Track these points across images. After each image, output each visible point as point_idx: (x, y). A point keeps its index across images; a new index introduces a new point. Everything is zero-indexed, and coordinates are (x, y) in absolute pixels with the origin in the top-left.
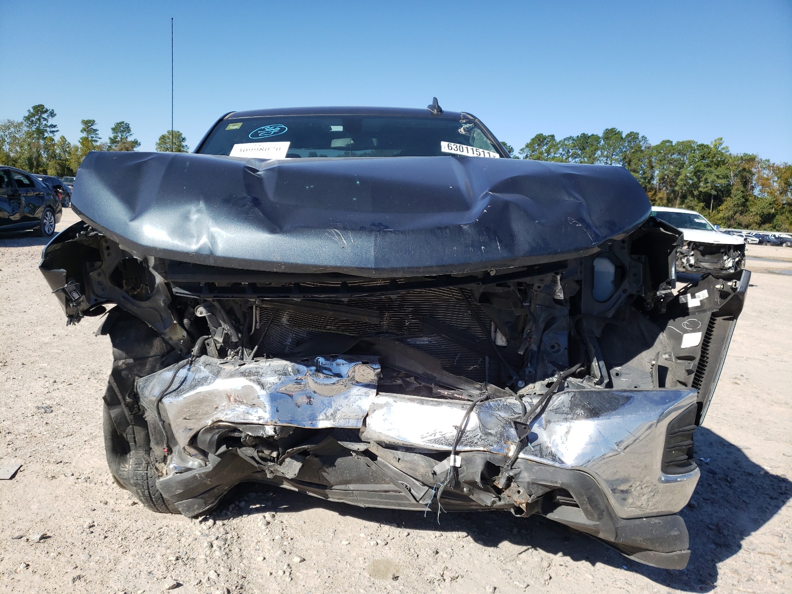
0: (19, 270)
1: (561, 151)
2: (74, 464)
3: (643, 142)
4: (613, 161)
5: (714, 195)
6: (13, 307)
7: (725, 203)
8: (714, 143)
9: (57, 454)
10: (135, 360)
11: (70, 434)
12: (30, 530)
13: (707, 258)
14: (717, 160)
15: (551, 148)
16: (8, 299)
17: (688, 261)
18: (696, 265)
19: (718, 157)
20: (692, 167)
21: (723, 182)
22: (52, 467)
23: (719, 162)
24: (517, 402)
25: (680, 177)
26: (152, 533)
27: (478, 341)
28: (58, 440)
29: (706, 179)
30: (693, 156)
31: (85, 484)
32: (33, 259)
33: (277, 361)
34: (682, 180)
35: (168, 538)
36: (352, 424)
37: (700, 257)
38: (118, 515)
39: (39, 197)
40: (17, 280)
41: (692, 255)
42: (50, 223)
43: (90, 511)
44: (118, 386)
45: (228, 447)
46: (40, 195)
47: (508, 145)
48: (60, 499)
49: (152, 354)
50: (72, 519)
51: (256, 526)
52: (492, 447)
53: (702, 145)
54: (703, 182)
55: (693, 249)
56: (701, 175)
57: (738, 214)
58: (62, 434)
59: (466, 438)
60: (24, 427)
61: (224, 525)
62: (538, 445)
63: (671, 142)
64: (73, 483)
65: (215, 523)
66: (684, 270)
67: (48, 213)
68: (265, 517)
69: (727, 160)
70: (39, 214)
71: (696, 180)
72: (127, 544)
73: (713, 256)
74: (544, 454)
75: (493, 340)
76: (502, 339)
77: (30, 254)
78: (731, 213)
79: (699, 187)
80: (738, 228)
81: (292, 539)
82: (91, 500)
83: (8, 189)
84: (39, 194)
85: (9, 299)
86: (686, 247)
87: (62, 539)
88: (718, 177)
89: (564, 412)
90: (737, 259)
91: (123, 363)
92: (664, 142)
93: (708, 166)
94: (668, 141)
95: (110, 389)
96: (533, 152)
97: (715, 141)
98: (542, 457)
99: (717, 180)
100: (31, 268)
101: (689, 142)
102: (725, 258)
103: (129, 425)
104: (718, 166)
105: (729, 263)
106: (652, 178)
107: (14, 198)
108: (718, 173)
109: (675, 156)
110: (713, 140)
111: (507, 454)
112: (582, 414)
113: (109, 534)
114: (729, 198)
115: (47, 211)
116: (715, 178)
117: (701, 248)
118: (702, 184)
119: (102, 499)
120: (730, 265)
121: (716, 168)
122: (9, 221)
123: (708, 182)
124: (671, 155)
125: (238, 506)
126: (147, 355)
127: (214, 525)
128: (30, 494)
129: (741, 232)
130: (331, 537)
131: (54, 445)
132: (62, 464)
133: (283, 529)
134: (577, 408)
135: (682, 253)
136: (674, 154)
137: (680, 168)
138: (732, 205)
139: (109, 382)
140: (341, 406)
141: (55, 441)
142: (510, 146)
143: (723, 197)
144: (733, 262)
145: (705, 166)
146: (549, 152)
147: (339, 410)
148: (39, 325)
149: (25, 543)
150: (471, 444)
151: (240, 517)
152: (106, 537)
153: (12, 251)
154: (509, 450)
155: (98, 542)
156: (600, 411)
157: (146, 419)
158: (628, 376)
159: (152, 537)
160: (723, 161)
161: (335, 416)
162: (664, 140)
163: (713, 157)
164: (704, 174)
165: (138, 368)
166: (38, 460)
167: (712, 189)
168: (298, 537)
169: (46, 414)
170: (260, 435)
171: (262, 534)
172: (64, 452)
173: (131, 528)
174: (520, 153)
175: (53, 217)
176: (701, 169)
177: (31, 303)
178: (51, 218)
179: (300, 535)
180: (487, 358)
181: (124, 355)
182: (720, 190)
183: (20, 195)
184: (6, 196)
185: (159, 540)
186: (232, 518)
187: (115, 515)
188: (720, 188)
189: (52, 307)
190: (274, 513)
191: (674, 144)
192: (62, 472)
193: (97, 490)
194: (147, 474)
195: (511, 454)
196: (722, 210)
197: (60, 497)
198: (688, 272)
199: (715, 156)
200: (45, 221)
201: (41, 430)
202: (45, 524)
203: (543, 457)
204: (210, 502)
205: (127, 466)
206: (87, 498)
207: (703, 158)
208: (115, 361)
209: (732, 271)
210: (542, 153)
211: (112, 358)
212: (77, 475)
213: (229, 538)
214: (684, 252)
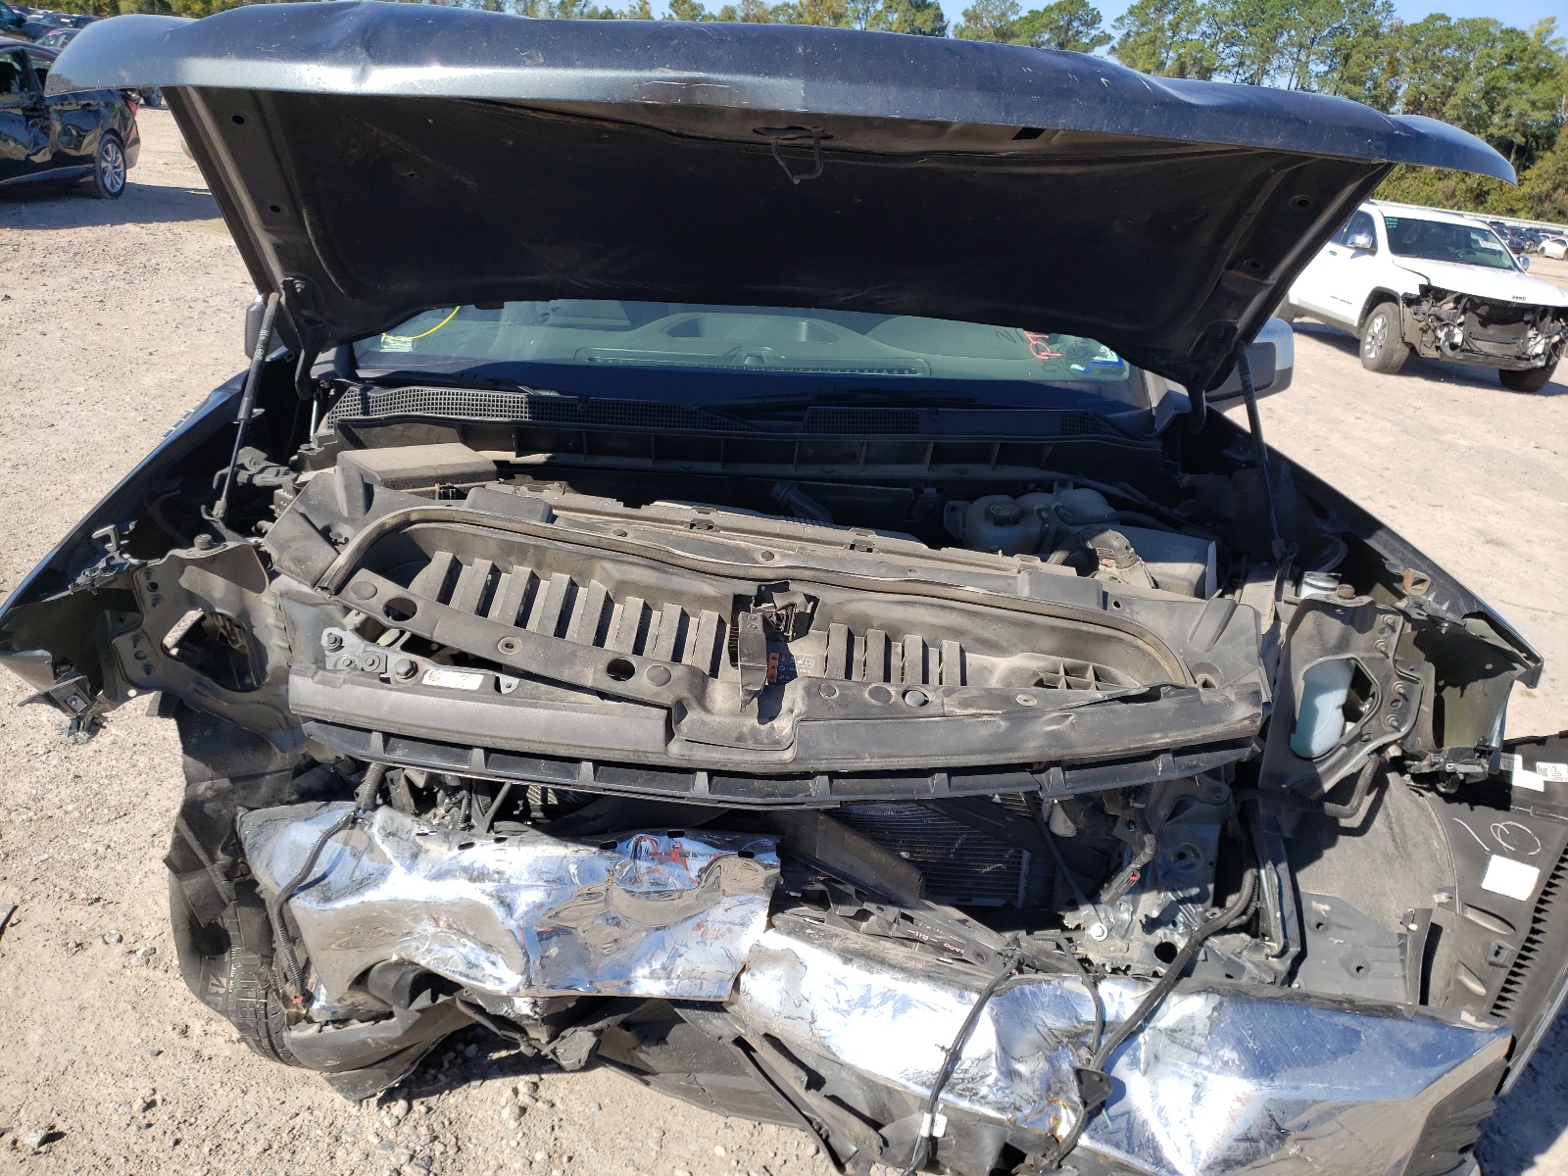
0: (46, 298)
1: (1204, 27)
2: (124, 906)
3: (1384, 14)
4: (1312, 57)
5: (1519, 146)
6: (27, 411)
7: (1539, 163)
8: (1536, 28)
9: (91, 871)
10: (233, 780)
11: (122, 813)
12: (22, 1111)
13: (1492, 330)
14: (1537, 66)
15: (1181, 19)
16: (18, 386)
17: (1449, 335)
18: (1465, 346)
19: (1542, 61)
20: (1481, 78)
21: (1543, 117)
22: (77, 913)
23: (1543, 70)
24: (1087, 992)
25: (1453, 100)
26: (277, 1131)
27: (1009, 819)
28: (98, 831)
29: (1508, 109)
30: (1489, 56)
31: (145, 972)
32: (78, 265)
33: (544, 847)
34: (1454, 107)
35: (308, 1149)
36: (708, 992)
37: (1477, 329)
38: (208, 1071)
39: (90, 111)
40: (40, 329)
41: (1461, 324)
42: (115, 167)
43: (147, 1056)
44: (198, 838)
45: (434, 998)
46: (91, 108)
47: (1091, 6)
48: (88, 1014)
49: (272, 768)
50: (109, 1079)
51: (496, 1117)
52: (1019, 1114)
53: (1512, 31)
54: (1500, 115)
55: (1464, 312)
56: (1499, 99)
57: (1561, 191)
58: (106, 811)
59: (961, 1076)
60: (26, 788)
61: (429, 1109)
62: (1123, 1115)
63: (1449, 20)
64: (120, 967)
65: (410, 1108)
66: (1436, 354)
67: (109, 146)
68: (516, 1091)
69: (1558, 69)
70: (90, 145)
71: (1485, 108)
72: (221, 1166)
73: (1504, 327)
74: (1136, 1142)
75: (1045, 820)
76: (1065, 823)
77: (72, 251)
78: (1549, 185)
79: (1488, 127)
80: (1557, 221)
81: (570, 1159)
82: (153, 1022)
83: (23, 94)
84: (89, 105)
85: (21, 385)
86: (1451, 305)
87: (85, 1141)
88: (1533, 104)
89: (1193, 1045)
90: (1556, 338)
91: (207, 789)
92: (1433, 18)
93: (1518, 78)
94: (1443, 17)
95: (179, 843)
96: (1143, 25)
97: (1541, 23)
98: (1130, 1151)
99: (1530, 112)
100: (71, 294)
101: (1487, 21)
102: (1531, 333)
103: (224, 906)
104: (1538, 81)
105: (1537, 346)
106: (1392, 98)
107: (35, 114)
108: (1533, 97)
109: (1449, 51)
110: (1536, 21)
111: (1053, 1130)
112: (1233, 1061)
113: (185, 1134)
114: (1549, 154)
115: (109, 141)
116: (1527, 107)
117: (1483, 310)
118: (1496, 119)
119: (178, 1020)
120: (1539, 349)
121: (1532, 86)
122: (26, 166)
123: (1510, 116)
124: (1441, 50)
125: (462, 1053)
126: (261, 771)
127: (407, 1114)
128: (28, 995)
129: (1561, 233)
130: (654, 1154)
131: (86, 845)
132: (98, 905)
133: (553, 1129)
134: (1223, 1040)
135: (1439, 319)
136: (1448, 46)
137: (1456, 80)
138: (1552, 170)
139: (176, 829)
140: (686, 945)
141: (91, 831)
142: (1094, 9)
143: (1537, 149)
144: (1546, 344)
145: (1510, 78)
146: (1177, 27)
147: (680, 956)
148: (78, 469)
149: (8, 1153)
150: (972, 1094)
151: (465, 1086)
152: (177, 1142)
153: (35, 239)
154: (1058, 1119)
155: (161, 1155)
156: (1277, 1061)
157: (262, 896)
158: (1345, 933)
159: (275, 1146)
160: (1551, 70)
161: (671, 971)
162: (1434, 13)
163: (1531, 60)
164: (1505, 97)
165: (242, 793)
166: (51, 892)
167: (1516, 130)
168: (584, 1152)
169: (76, 746)
170: (502, 1013)
171: (508, 1144)
172: (106, 866)
173: (232, 1112)
174: (1114, 27)
175: (119, 155)
176: (1499, 85)
177: (66, 398)
178: (117, 158)
179: (589, 1144)
180: (1026, 855)
181: (209, 772)
182: (1534, 135)
183: (47, 107)
184: (19, 112)
185: (288, 1156)
186: (447, 1092)
187: (202, 1071)
188: (1534, 129)
189: (109, 413)
190: (534, 1078)
191: (1452, 23)
192: (98, 929)
193: (167, 989)
194: (266, 1004)
195: (1063, 1131)
196: (1530, 180)
197: (90, 1010)
198: (1444, 359)
199: (1535, 58)
200: (104, 164)
201: (63, 795)
202: (53, 1092)
203: (1133, 1152)
204: (402, 1070)
205: (224, 981)
206: (146, 1015)
207: (1510, 59)
208: (188, 784)
209: (1540, 363)
210: (1161, 29)
211: (182, 782)
212: (128, 938)
213: (438, 1154)
214: (1443, 316)
